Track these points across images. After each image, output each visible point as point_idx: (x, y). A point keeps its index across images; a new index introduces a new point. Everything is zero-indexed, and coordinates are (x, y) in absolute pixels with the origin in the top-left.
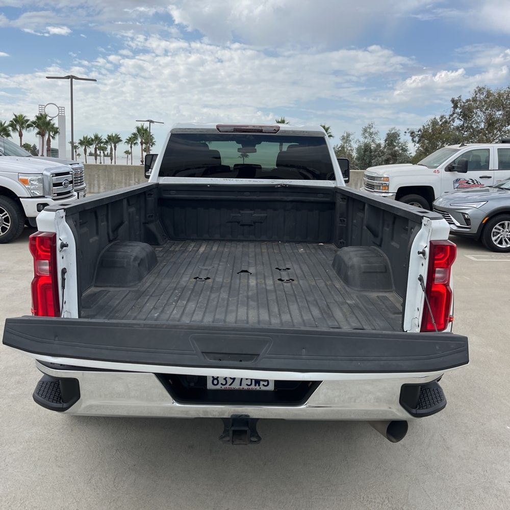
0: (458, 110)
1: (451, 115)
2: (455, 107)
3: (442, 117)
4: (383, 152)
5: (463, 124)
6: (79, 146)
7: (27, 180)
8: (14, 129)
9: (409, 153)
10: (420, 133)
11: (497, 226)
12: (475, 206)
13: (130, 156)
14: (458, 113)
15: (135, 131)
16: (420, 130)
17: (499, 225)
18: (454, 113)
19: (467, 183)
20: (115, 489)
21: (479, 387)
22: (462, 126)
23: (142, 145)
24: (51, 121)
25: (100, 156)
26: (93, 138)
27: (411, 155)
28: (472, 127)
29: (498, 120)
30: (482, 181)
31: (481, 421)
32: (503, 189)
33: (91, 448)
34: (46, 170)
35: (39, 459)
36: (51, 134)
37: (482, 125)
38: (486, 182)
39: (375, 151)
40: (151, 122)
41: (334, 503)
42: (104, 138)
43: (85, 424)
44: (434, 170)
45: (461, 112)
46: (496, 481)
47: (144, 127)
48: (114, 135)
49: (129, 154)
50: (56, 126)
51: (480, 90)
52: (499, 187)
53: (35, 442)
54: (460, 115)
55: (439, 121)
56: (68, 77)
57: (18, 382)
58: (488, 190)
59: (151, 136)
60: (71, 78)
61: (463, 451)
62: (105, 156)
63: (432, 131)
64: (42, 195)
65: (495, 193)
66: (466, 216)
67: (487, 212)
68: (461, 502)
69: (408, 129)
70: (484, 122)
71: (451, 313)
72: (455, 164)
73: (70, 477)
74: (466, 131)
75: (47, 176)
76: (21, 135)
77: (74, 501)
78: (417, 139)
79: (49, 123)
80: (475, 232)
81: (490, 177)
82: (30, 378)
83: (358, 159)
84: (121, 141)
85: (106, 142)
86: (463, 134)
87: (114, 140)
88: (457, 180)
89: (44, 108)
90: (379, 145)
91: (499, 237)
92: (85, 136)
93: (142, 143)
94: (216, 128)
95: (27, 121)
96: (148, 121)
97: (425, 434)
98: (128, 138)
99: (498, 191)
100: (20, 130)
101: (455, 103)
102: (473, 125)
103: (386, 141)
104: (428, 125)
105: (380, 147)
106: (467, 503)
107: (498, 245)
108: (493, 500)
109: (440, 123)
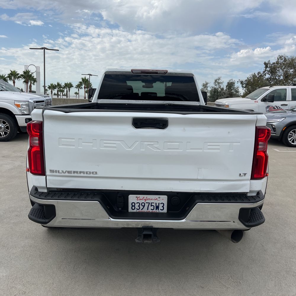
0: (268, 69)
1: (264, 72)
2: (266, 67)
3: (259, 73)
4: (224, 93)
5: (271, 77)
6: (48, 89)
7: (20, 104)
8: (10, 79)
9: (239, 93)
10: (246, 82)
11: (291, 132)
12: (278, 120)
13: (78, 95)
14: (268, 71)
15: (81, 80)
16: (246, 81)
17: (292, 131)
18: (265, 71)
19: (274, 108)
20: (74, 272)
21: (282, 218)
22: (270, 78)
23: (85, 89)
24: (32, 75)
25: (60, 95)
26: (57, 84)
27: (241, 94)
28: (276, 78)
29: (291, 74)
30: (282, 107)
31: (284, 236)
32: (294, 111)
33: (60, 250)
34: (30, 99)
35: (30, 256)
36: (32, 82)
37: (282, 78)
38: (284, 108)
39: (220, 92)
40: (90, 75)
41: (200, 279)
42: (63, 84)
43: (56, 238)
44: (255, 101)
45: (270, 70)
46: (293, 268)
47: (86, 79)
48: (69, 83)
49: (78, 94)
50: (35, 77)
51: (280, 57)
52: (292, 110)
53: (27, 247)
54: (269, 72)
55: (257, 75)
56: (42, 48)
57: (17, 216)
58: (286, 112)
59: (90, 83)
60: (44, 49)
61: (274, 252)
62: (63, 95)
63: (253, 81)
64: (28, 113)
65: (290, 113)
66: (273, 126)
67: (286, 124)
68: (273, 279)
69: (239, 80)
70: (283, 76)
71: (267, 172)
72: (266, 97)
73: (48, 266)
74: (273, 81)
75: (31, 102)
76: (14, 83)
77: (51, 278)
78: (244, 85)
79: (31, 75)
80: (279, 136)
81: (287, 105)
82: (23, 213)
83: (210, 97)
84: (73, 86)
85: (64, 87)
86: (271, 83)
87: (69, 86)
88: (268, 107)
89: (28, 67)
90: (222, 89)
91: (292, 138)
92: (52, 84)
93: (85, 88)
94: (131, 71)
95: (18, 74)
96: (89, 74)
97: (252, 243)
98: (77, 85)
99: (291, 112)
100: (14, 79)
101: (266, 65)
102: (277, 77)
103: (227, 86)
104: (250, 77)
105: (223, 90)
106: (276, 279)
107: (292, 143)
108: (292, 278)
109: (258, 76)
